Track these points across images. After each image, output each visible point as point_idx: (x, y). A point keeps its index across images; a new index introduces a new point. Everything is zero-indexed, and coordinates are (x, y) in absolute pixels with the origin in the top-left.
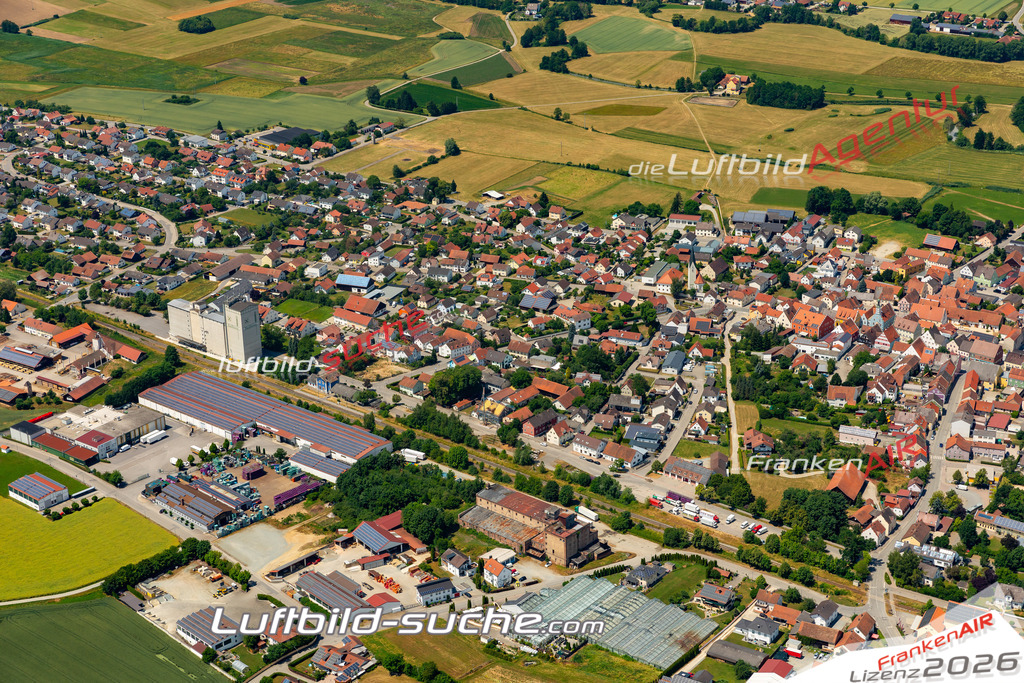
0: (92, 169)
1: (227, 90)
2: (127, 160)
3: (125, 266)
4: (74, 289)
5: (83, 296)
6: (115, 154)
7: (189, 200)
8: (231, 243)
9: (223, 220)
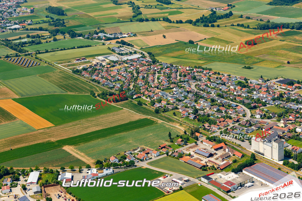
0: (221, 90)
1: (262, 65)
2: (232, 87)
3: (234, 123)
4: (218, 130)
5: (221, 133)
6: (228, 85)
7: (254, 102)
8: (269, 118)
9: (266, 109)
